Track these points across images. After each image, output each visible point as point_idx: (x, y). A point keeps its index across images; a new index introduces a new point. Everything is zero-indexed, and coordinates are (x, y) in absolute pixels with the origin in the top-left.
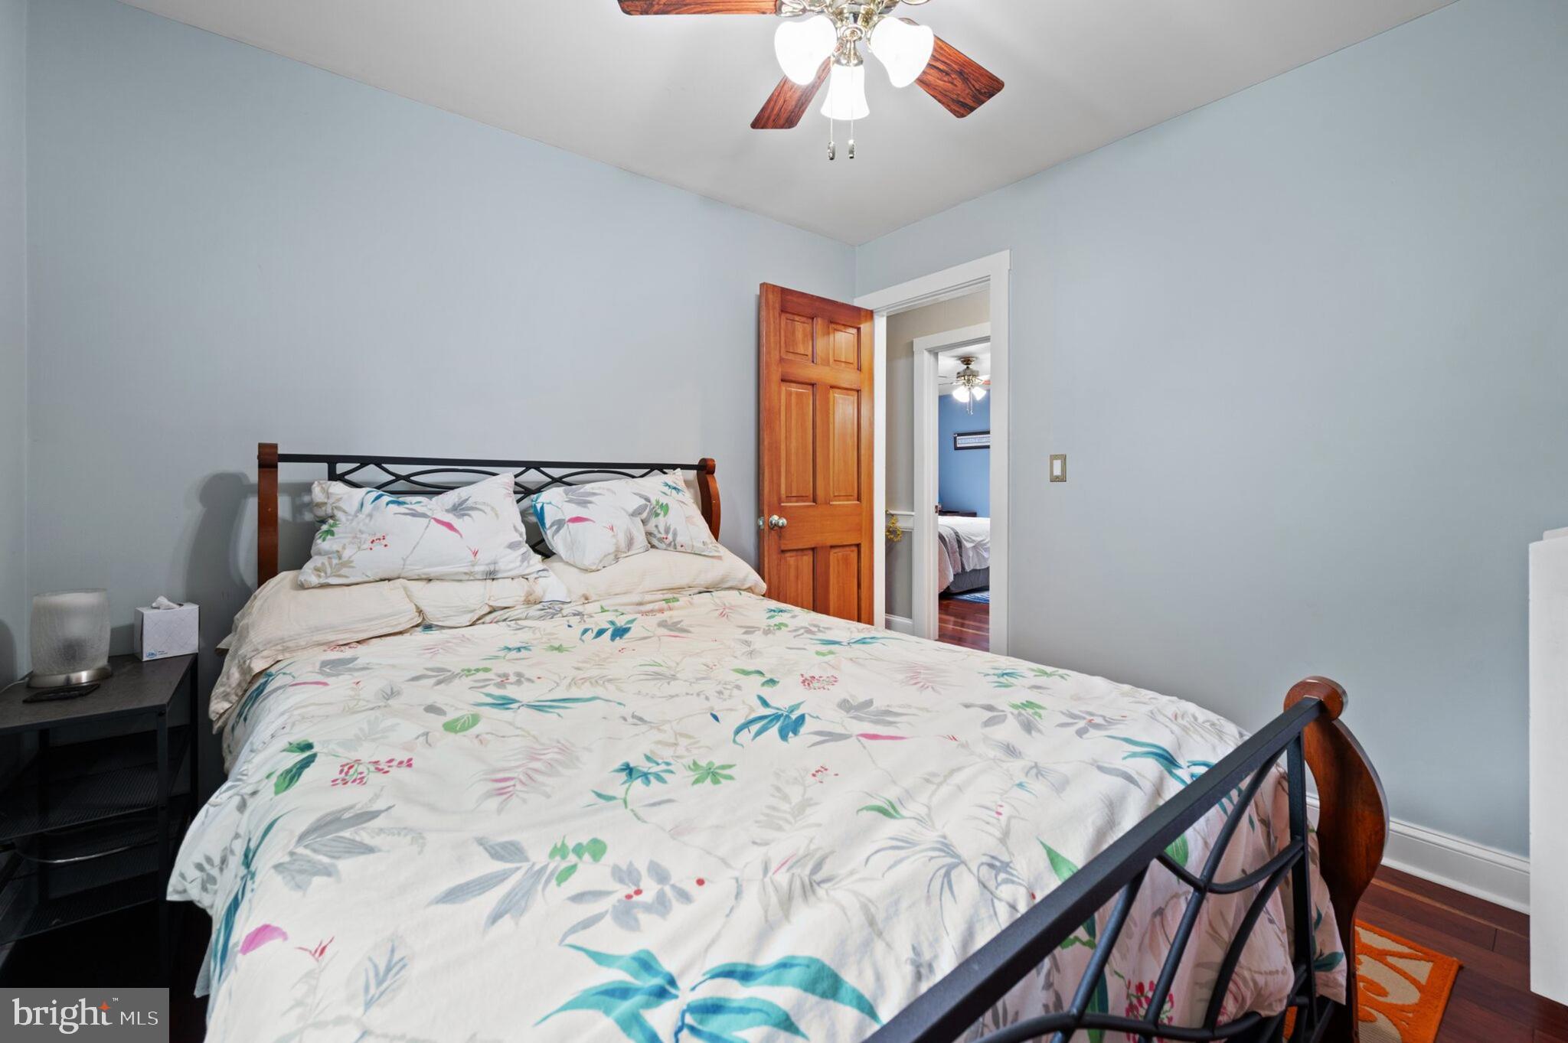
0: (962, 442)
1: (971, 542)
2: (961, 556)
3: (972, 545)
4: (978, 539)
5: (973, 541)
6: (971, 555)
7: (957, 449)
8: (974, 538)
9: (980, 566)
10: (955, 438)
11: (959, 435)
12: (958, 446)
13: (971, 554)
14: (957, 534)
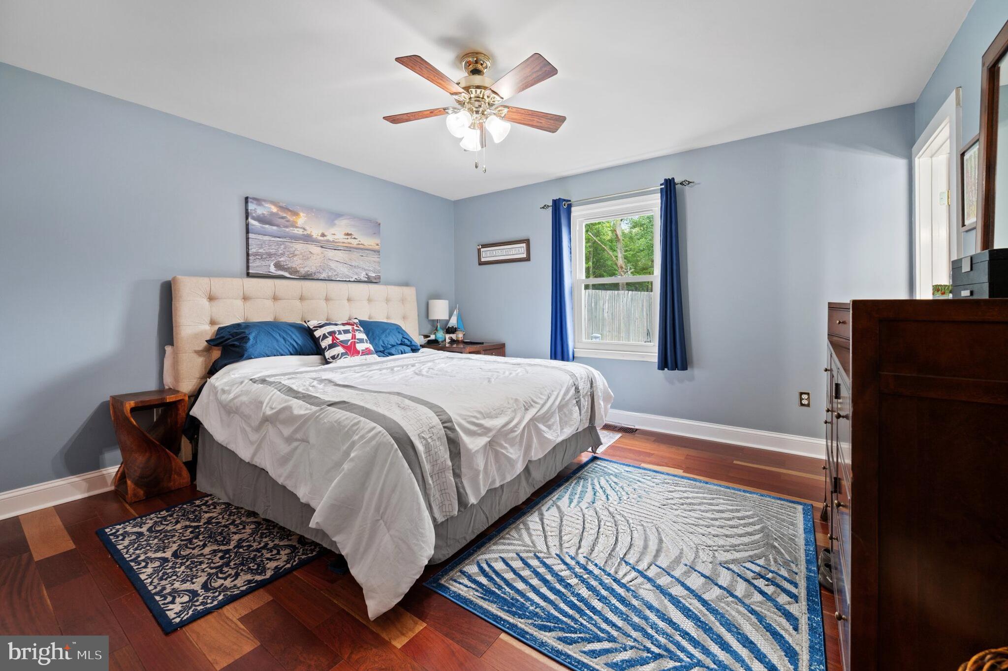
0: (488, 254)
1: (480, 435)
2: (457, 475)
3: (483, 440)
4: (496, 423)
5: (486, 430)
6: (481, 467)
7: (481, 263)
8: (488, 423)
9: (503, 477)
10: (479, 250)
11: (484, 246)
12: (483, 260)
13: (480, 462)
14: (448, 424)
